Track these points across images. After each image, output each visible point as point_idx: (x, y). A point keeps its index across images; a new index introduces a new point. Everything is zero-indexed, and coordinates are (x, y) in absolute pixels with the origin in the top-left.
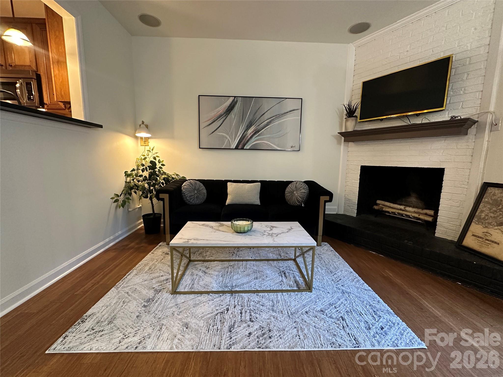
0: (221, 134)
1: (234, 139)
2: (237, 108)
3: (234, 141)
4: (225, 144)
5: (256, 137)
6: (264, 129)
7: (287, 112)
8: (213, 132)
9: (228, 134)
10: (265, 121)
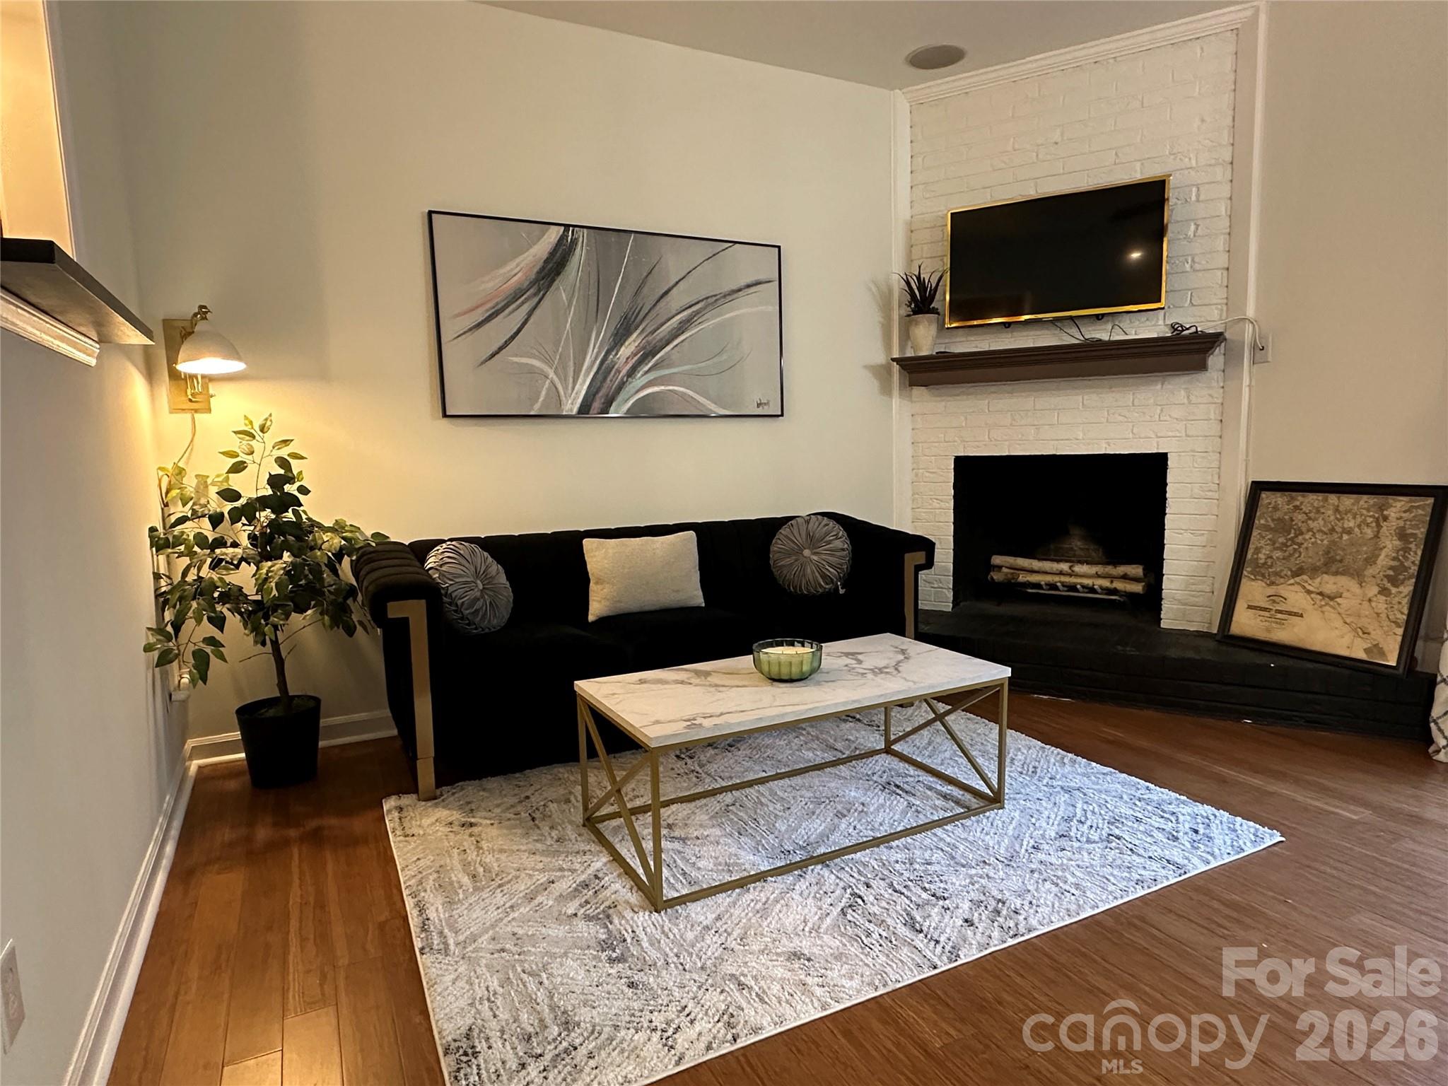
0: (524, 360)
1: (571, 380)
2: (576, 267)
3: (573, 389)
4: (541, 399)
5: (647, 372)
6: (671, 346)
7: (740, 290)
8: (493, 355)
9: (549, 362)
10: (673, 317)
